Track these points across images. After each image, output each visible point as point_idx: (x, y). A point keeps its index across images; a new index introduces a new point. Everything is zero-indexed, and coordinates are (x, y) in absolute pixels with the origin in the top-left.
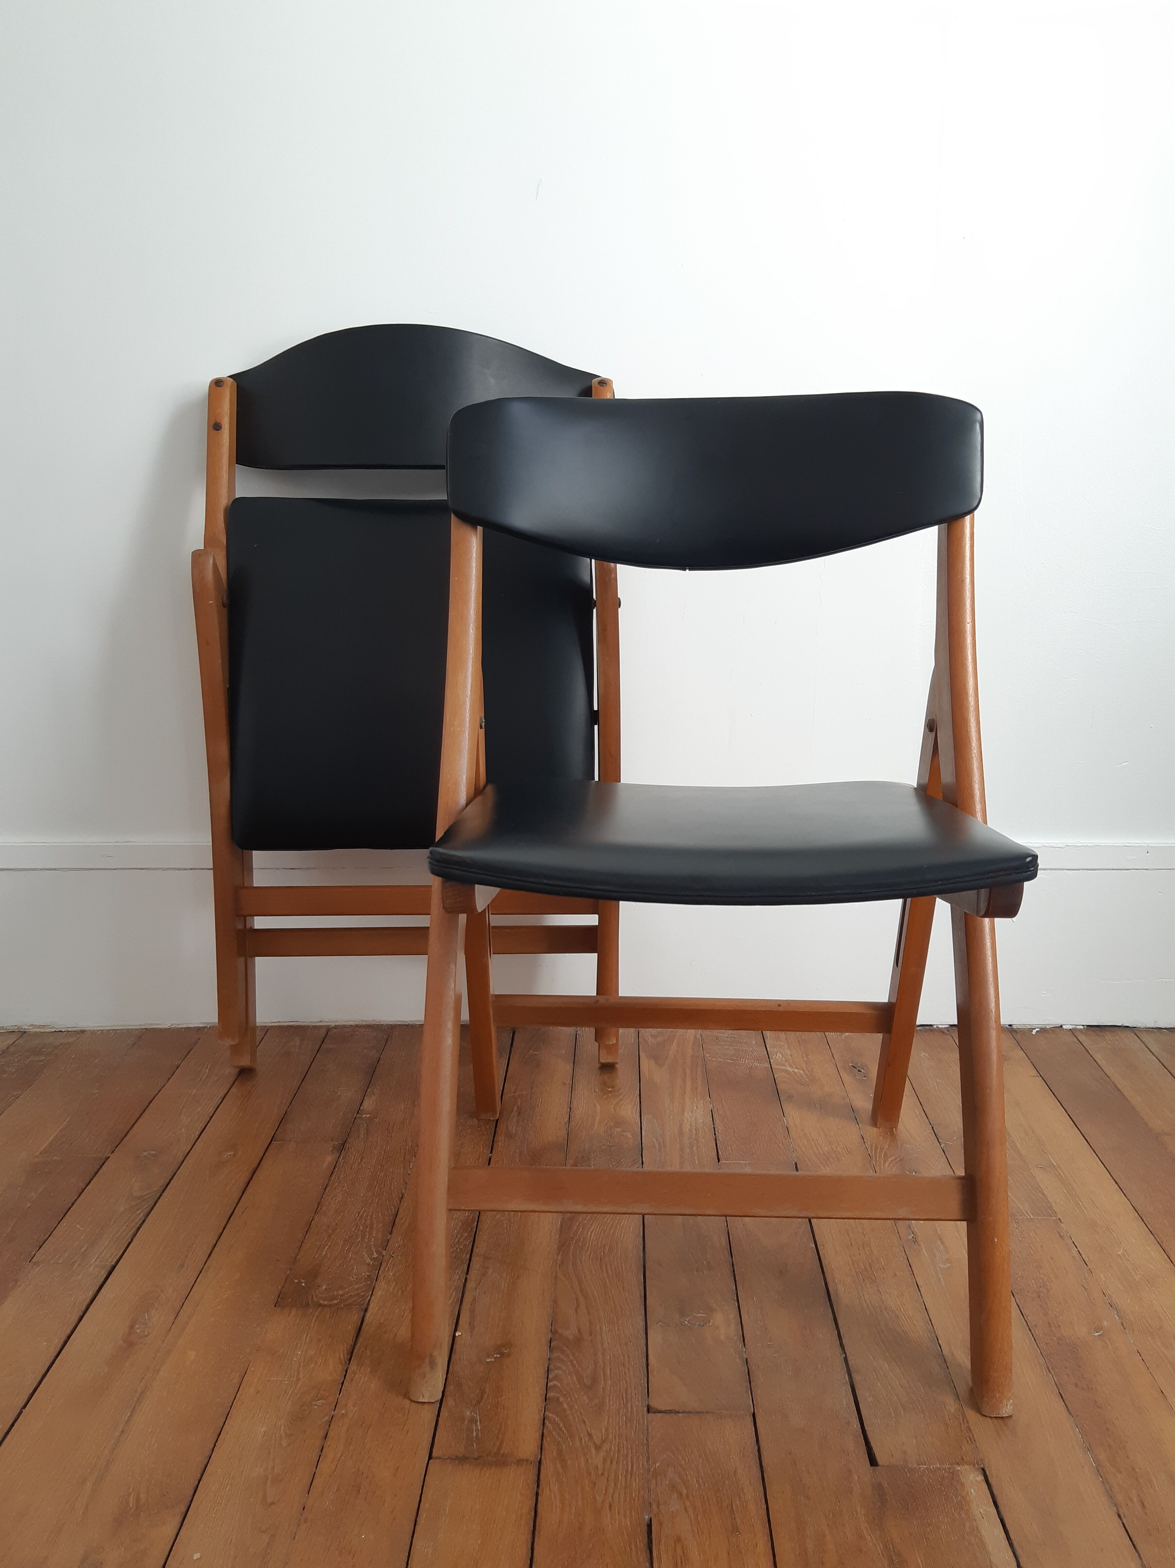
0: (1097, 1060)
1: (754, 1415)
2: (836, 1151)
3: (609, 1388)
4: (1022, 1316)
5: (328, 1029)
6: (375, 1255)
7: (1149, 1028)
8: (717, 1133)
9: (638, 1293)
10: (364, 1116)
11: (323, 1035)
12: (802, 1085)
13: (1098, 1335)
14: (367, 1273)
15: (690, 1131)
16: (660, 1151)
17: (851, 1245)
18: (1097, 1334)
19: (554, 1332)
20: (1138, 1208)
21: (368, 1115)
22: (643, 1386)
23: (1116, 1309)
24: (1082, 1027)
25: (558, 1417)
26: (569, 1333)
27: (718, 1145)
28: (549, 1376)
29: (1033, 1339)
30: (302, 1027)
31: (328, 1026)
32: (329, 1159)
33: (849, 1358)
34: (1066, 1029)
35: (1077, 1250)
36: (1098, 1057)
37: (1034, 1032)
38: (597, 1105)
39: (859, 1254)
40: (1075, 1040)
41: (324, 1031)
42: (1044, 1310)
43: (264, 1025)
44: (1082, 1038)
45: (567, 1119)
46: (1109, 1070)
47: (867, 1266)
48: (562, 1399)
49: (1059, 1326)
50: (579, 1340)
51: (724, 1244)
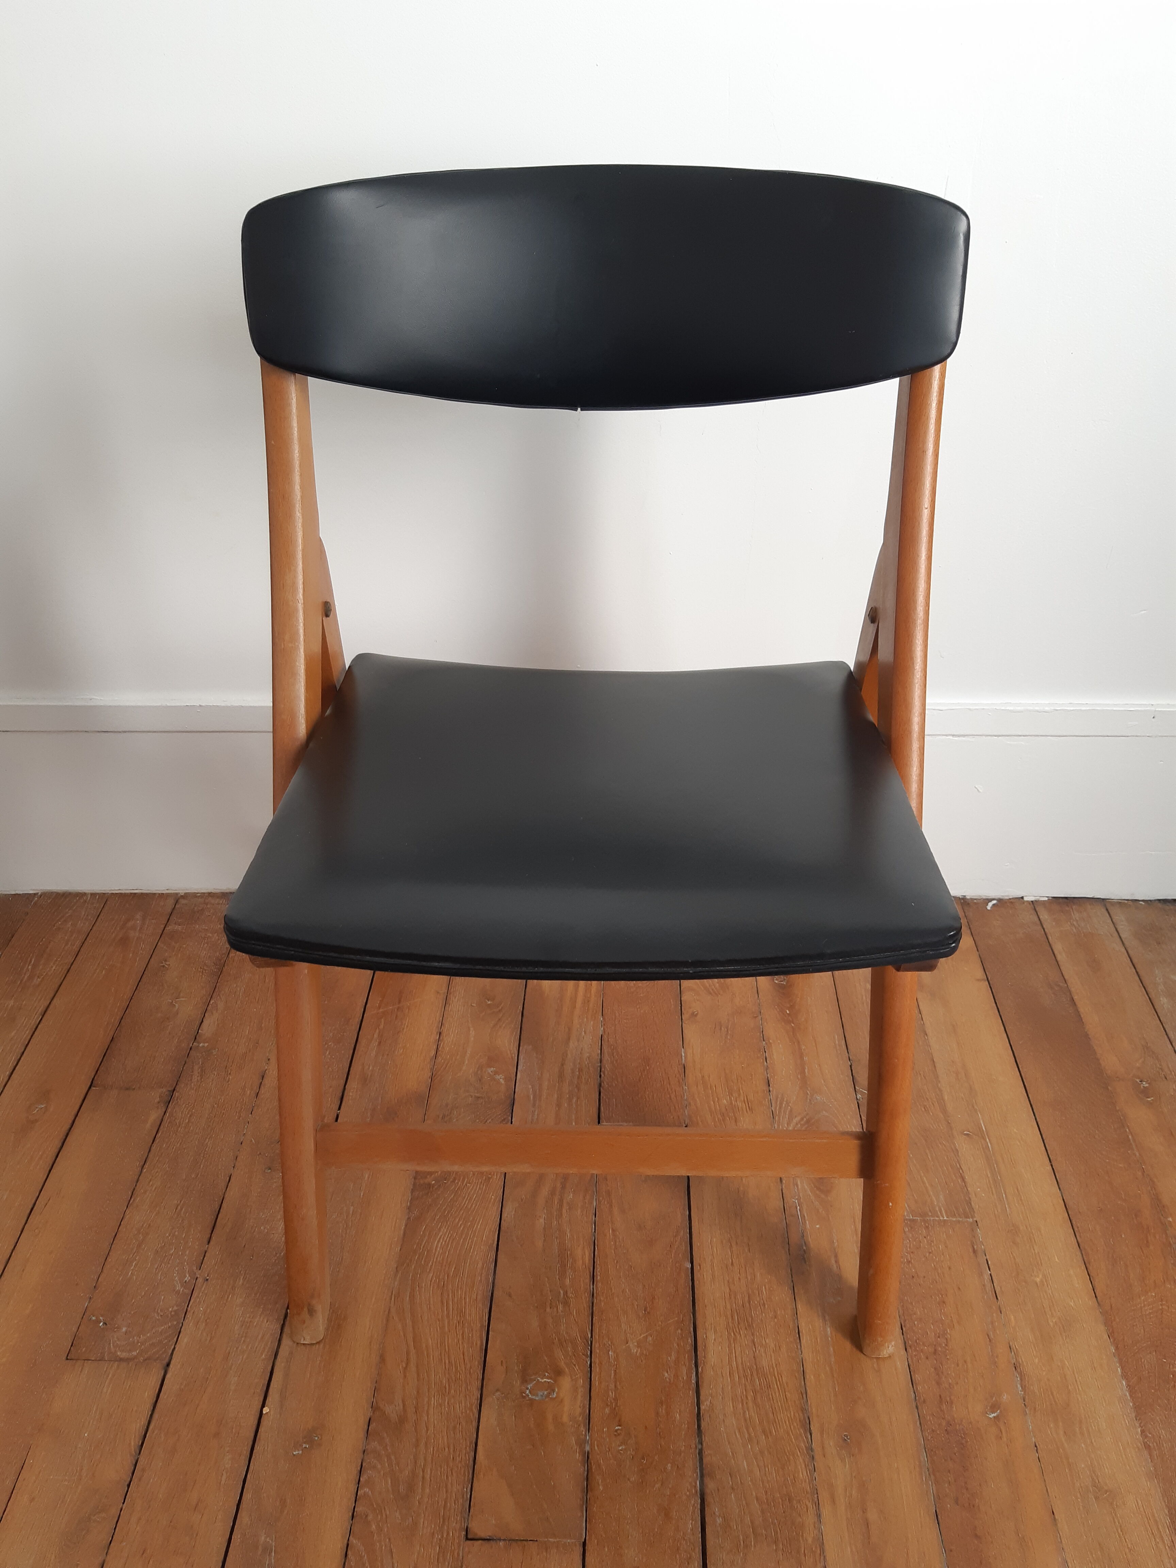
0: (1056, 953)
1: (584, 1544)
2: (735, 1105)
3: (426, 1500)
4: (911, 1385)
5: (177, 898)
6: (187, 1278)
7: (1124, 900)
8: (602, 1075)
9: (479, 1343)
10: (201, 1045)
11: (170, 910)
12: (711, 994)
13: (994, 1417)
14: (175, 1308)
15: (573, 1072)
16: (534, 1105)
17: (732, 1264)
18: (993, 1415)
19: (374, 1407)
20: (1070, 1204)
21: (206, 1045)
22: (465, 1496)
23: (1021, 1374)
24: (1046, 899)
25: (363, 1545)
26: (392, 1411)
27: (602, 1094)
28: (361, 1479)
29: (918, 1423)
30: (147, 894)
31: (177, 894)
32: (154, 1116)
33: (706, 1452)
34: (1027, 901)
35: (989, 1272)
36: (1058, 947)
37: (989, 907)
38: (472, 1029)
39: (739, 1279)
40: (1036, 919)
41: (171, 902)
42: (938, 1374)
43: (104, 892)
44: (1044, 916)
45: (433, 1053)
46: (1069, 969)
47: (746, 1299)
48: (370, 1517)
49: (952, 1403)
50: (402, 1420)
51: (587, 1262)
